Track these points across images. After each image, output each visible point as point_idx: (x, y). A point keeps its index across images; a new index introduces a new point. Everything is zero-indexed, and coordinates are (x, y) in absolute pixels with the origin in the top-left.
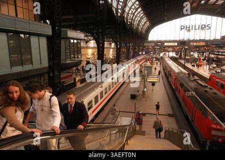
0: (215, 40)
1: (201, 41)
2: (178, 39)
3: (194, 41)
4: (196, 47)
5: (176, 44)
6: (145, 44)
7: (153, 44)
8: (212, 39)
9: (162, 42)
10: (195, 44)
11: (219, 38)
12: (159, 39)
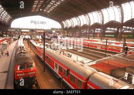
0: (48, 30)
1: (42, 30)
2: (30, 28)
3: (38, 30)
4: (40, 33)
5: (29, 31)
6: (8, 30)
7: (14, 30)
8: (47, 29)
9: (20, 29)
10: (39, 31)
11: (50, 29)
12: (18, 27)
